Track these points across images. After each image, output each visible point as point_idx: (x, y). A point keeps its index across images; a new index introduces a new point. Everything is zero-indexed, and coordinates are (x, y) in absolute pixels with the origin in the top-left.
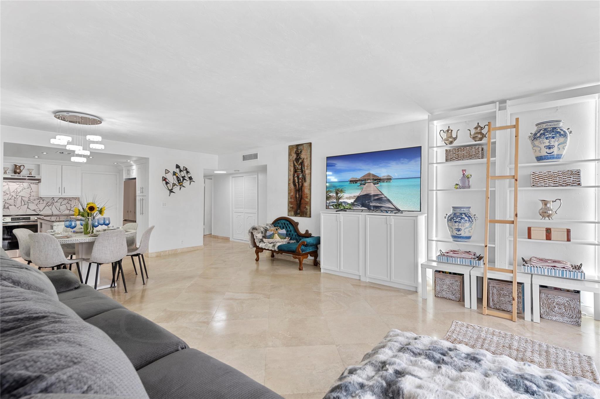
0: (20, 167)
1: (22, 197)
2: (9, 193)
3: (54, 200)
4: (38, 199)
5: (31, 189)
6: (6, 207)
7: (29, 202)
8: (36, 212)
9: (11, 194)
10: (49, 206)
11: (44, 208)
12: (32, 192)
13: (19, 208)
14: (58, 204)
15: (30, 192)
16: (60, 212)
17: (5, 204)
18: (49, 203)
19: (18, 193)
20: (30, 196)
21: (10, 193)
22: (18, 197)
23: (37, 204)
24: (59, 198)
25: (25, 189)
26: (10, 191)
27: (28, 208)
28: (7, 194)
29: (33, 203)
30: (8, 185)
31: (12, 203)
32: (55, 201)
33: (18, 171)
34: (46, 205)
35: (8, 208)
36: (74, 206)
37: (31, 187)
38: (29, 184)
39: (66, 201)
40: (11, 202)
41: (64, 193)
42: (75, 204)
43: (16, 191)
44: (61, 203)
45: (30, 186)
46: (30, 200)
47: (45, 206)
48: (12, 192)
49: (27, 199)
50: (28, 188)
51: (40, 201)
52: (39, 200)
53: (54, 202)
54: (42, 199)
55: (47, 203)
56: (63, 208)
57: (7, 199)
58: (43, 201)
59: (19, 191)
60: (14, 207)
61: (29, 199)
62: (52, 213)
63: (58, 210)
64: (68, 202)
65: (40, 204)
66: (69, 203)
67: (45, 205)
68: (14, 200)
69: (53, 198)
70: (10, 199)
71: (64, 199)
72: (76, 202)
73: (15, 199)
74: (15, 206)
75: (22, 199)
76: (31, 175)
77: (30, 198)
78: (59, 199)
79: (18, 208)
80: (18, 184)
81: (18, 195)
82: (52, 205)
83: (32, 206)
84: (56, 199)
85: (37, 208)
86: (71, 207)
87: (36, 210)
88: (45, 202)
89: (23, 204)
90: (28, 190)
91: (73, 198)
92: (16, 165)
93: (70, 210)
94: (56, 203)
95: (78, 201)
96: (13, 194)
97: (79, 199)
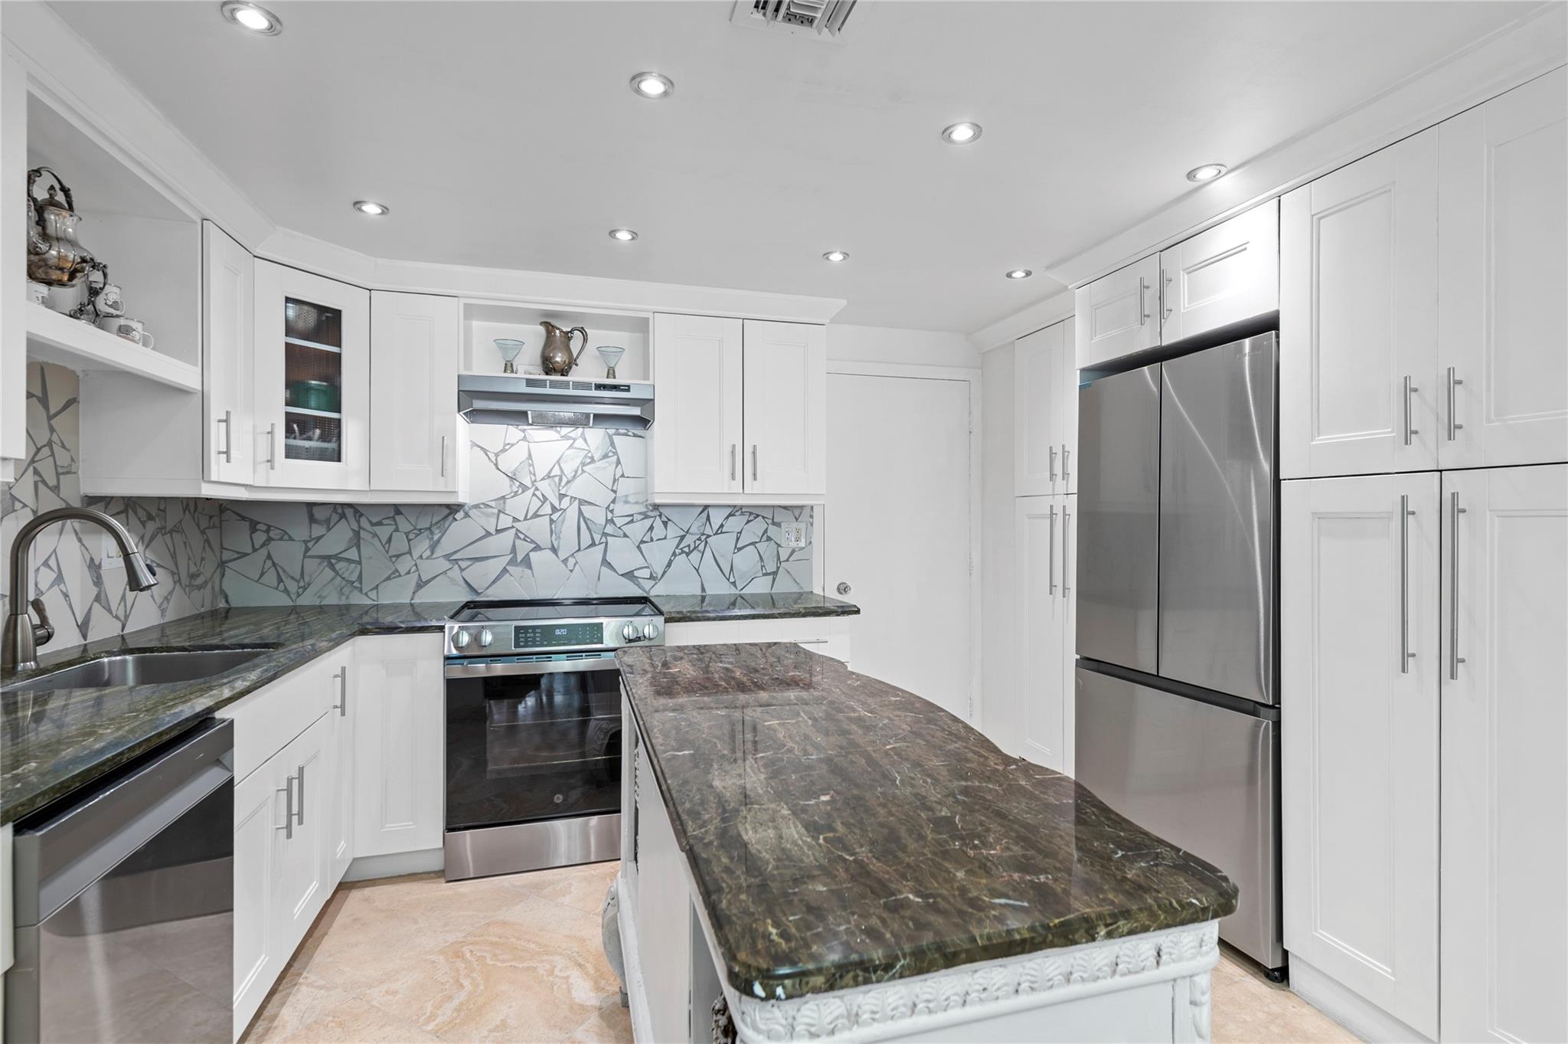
0: (567, 336)
1: (582, 502)
2: (529, 485)
3: (708, 518)
4: (646, 517)
5: (618, 462)
6: (519, 559)
7: (609, 529)
8: (639, 585)
9: (537, 489)
10: (688, 554)
11: (669, 565)
12: (623, 476)
13: (571, 561)
14: (722, 544)
15: (615, 480)
16: (734, 583)
17: (518, 542)
18: (689, 540)
19: (565, 480)
20: (613, 501)
21: (533, 482)
22: (566, 502)
23: (642, 542)
24: (729, 510)
25: (593, 461)
26: (534, 475)
27: (605, 562)
28: (525, 488)
29: (625, 536)
30: (525, 439)
31: (544, 539)
32: (716, 527)
33: (558, 359)
34: (677, 547)
35: (527, 562)
36: (793, 551)
37: (616, 453)
38: (611, 437)
39: (758, 526)
40: (539, 529)
41: (754, 479)
42: (795, 544)
43: (556, 471)
44: (738, 539)
45: (612, 444)
46: (612, 521)
47: (674, 554)
48: (543, 479)
49: (597, 516)
50: (606, 456)
51: (651, 528)
52: (648, 523)
53: (708, 531)
54: (660, 516)
55: (682, 538)
57: (522, 519)
58: (665, 524)
60: (548, 554)
61: (610, 516)
62: (703, 589)
63: (727, 571)
64: (766, 531)
65: (652, 540)
66: (769, 539)
67: (671, 545)
68: (552, 521)
69: (706, 507)
70: (536, 515)
71: (751, 514)
72: (798, 531)
73: (555, 517)
74: (554, 550)
75: (580, 513)
76: (615, 377)
77: (612, 511)
78: (730, 515)
79: (565, 561)
80: (565, 437)
81: (565, 495)
82: (701, 547)
83: (624, 556)
84: (717, 518)
85: (642, 563)
86: (779, 558)
87: (636, 573)
88: (673, 532)
89: (586, 540)
90: (605, 468)
91: (785, 508)
92: (549, 328)
93: (775, 574)
94: (716, 534)
95: (809, 524)
96: (545, 487)
97: (812, 517)
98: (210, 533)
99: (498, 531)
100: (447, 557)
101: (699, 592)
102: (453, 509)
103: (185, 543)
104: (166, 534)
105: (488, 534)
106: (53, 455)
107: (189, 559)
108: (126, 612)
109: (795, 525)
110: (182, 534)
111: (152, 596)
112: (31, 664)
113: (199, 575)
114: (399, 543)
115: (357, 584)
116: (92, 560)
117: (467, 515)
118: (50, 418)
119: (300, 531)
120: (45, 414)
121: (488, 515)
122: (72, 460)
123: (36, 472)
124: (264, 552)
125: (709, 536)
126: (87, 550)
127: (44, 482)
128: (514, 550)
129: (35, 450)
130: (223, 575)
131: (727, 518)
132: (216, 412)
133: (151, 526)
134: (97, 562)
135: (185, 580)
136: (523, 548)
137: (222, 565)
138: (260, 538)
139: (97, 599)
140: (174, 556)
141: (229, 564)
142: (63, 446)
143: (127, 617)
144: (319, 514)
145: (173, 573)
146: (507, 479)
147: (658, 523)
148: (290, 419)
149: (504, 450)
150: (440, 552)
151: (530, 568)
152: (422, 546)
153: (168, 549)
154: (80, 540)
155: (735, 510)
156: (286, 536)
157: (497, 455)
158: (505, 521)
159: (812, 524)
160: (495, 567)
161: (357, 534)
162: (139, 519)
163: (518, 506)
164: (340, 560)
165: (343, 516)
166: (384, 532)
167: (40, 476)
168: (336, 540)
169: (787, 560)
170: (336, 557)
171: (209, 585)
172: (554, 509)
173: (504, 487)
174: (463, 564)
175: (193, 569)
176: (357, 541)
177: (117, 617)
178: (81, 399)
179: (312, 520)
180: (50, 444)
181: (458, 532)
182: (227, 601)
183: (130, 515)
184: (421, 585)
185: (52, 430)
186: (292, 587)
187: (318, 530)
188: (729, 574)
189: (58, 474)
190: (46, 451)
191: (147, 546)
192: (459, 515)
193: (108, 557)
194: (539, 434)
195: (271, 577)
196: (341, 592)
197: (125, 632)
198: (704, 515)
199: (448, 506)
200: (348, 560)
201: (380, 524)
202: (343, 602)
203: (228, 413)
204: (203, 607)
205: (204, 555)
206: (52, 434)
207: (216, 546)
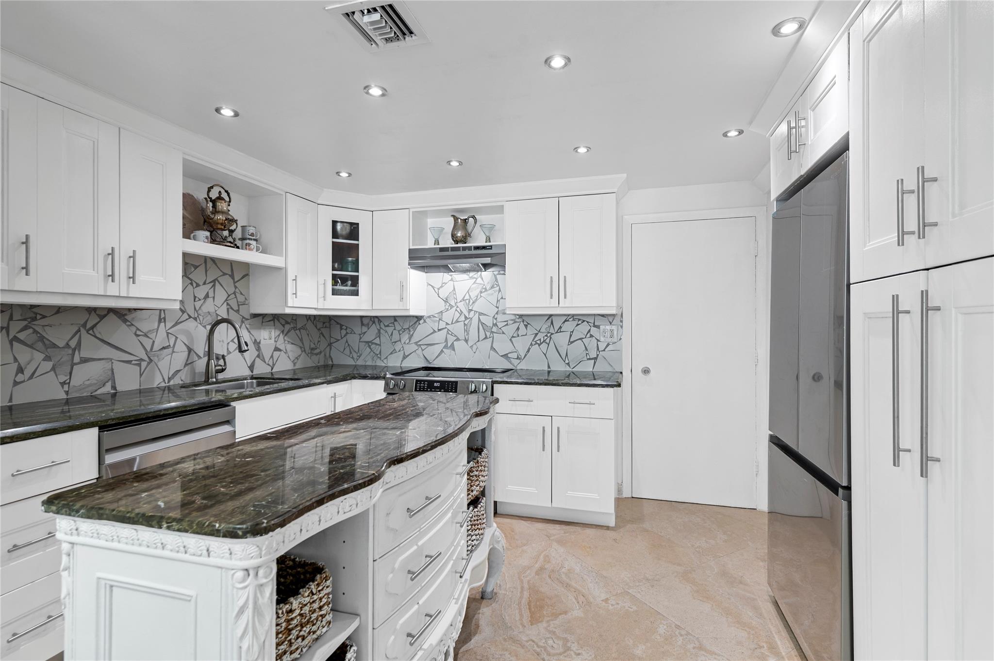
0: (465, 221)
1: (481, 314)
2: (454, 305)
3: (552, 323)
4: (515, 322)
5: (500, 291)
6: (449, 345)
7: (494, 329)
8: (510, 362)
9: (457, 307)
10: (539, 345)
11: (528, 351)
12: (502, 298)
13: (475, 347)
14: (561, 339)
15: (498, 301)
16: (568, 364)
17: (449, 336)
18: (540, 336)
19: (471, 302)
20: (497, 313)
21: (456, 303)
22: (472, 314)
23: (513, 337)
24: (565, 318)
25: (486, 290)
26: (456, 299)
27: (492, 348)
28: (452, 307)
29: (503, 333)
30: (452, 280)
31: (461, 334)
32: (556, 328)
33: (461, 235)
34: (533, 341)
35: (452, 347)
36: (608, 345)
37: (498, 285)
38: (495, 276)
39: (584, 328)
40: (459, 329)
41: (565, 297)
42: (609, 340)
43: (467, 297)
44: (571, 336)
45: (496, 280)
46: (496, 325)
47: (531, 344)
48: (461, 301)
49: (489, 322)
51: (518, 329)
52: (516, 325)
53: (552, 331)
54: (523, 321)
55: (536, 334)
56: (577, 350)
57: (450, 323)
58: (526, 326)
59: (474, 294)
60: (464, 342)
61: (495, 321)
62: (549, 367)
63: (564, 356)
64: (589, 331)
65: (518, 336)
66: (591, 336)
67: (529, 339)
68: (465, 325)
69: (551, 316)
70: (457, 321)
71: (579, 320)
72: (612, 331)
73: (466, 322)
74: (466, 341)
75: (479, 320)
76: (490, 242)
77: (496, 319)
78: (566, 321)
79: (471, 347)
80: (472, 278)
81: (472, 310)
82: (548, 341)
83: (503, 345)
84: (557, 323)
85: (513, 349)
86: (598, 349)
87: (509, 355)
88: (531, 331)
89: (482, 336)
90: (492, 294)
91: (603, 316)
92: (456, 219)
93: (596, 359)
94: (557, 332)
95: (620, 327)
96: (462, 306)
97: (622, 321)
98: (323, 330)
99: (439, 330)
100: (416, 343)
101: (546, 368)
102: (419, 318)
103: (308, 334)
104: (296, 330)
105: (434, 332)
106: (236, 297)
107: (311, 341)
108: (273, 362)
109: (608, 327)
110: (306, 330)
111: (289, 357)
112: (214, 380)
113: (316, 349)
114: (396, 336)
115: (378, 356)
116: (255, 340)
117: (425, 321)
118: (235, 283)
119: (358, 329)
120: (232, 281)
121: (434, 321)
122: (246, 299)
123: (228, 304)
124: (345, 339)
125: (552, 334)
126: (253, 336)
127: (232, 308)
128: (446, 340)
129: (227, 295)
130: (331, 349)
131: (564, 322)
132: (291, 277)
133: (287, 327)
134: (258, 341)
135: (307, 349)
136: (451, 339)
137: (330, 345)
138: (343, 332)
139: (258, 356)
140: (301, 340)
141: (333, 344)
142: (241, 294)
143: (274, 365)
144: (365, 321)
145: (301, 348)
146: (443, 302)
147: (522, 326)
148: (334, 277)
149: (442, 287)
150: (413, 341)
151: (454, 350)
152: (405, 337)
153: (298, 336)
154: (249, 332)
155: (569, 318)
156: (353, 332)
157: (439, 289)
158: (442, 325)
159: (622, 327)
160: (437, 349)
161: (379, 331)
162: (281, 323)
163: (448, 317)
164: (373, 343)
165: (374, 322)
166: (390, 330)
167: (230, 305)
168: (371, 334)
169: (604, 350)
170: (370, 342)
171: (323, 354)
172: (466, 318)
173: (442, 306)
174: (423, 347)
175: (313, 346)
176: (379, 335)
177: (268, 365)
178: (250, 274)
179: (362, 324)
180: (234, 293)
181: (421, 330)
182: (332, 361)
183: (276, 323)
184: (405, 357)
185: (236, 287)
186: (355, 356)
187: (364, 329)
188: (565, 358)
189: (239, 305)
190: (233, 296)
191: (286, 335)
192: (421, 322)
193: (264, 339)
194: (458, 276)
195: (347, 351)
196: (373, 359)
197: (273, 371)
198: (550, 321)
199: (417, 317)
200: (376, 344)
201: (388, 326)
202: (374, 364)
203: (296, 276)
204: (319, 363)
205: (319, 340)
206: (236, 289)
207: (327, 336)
